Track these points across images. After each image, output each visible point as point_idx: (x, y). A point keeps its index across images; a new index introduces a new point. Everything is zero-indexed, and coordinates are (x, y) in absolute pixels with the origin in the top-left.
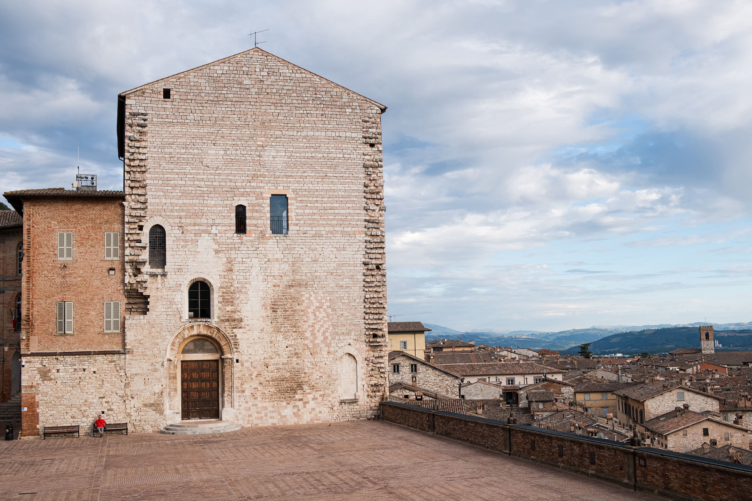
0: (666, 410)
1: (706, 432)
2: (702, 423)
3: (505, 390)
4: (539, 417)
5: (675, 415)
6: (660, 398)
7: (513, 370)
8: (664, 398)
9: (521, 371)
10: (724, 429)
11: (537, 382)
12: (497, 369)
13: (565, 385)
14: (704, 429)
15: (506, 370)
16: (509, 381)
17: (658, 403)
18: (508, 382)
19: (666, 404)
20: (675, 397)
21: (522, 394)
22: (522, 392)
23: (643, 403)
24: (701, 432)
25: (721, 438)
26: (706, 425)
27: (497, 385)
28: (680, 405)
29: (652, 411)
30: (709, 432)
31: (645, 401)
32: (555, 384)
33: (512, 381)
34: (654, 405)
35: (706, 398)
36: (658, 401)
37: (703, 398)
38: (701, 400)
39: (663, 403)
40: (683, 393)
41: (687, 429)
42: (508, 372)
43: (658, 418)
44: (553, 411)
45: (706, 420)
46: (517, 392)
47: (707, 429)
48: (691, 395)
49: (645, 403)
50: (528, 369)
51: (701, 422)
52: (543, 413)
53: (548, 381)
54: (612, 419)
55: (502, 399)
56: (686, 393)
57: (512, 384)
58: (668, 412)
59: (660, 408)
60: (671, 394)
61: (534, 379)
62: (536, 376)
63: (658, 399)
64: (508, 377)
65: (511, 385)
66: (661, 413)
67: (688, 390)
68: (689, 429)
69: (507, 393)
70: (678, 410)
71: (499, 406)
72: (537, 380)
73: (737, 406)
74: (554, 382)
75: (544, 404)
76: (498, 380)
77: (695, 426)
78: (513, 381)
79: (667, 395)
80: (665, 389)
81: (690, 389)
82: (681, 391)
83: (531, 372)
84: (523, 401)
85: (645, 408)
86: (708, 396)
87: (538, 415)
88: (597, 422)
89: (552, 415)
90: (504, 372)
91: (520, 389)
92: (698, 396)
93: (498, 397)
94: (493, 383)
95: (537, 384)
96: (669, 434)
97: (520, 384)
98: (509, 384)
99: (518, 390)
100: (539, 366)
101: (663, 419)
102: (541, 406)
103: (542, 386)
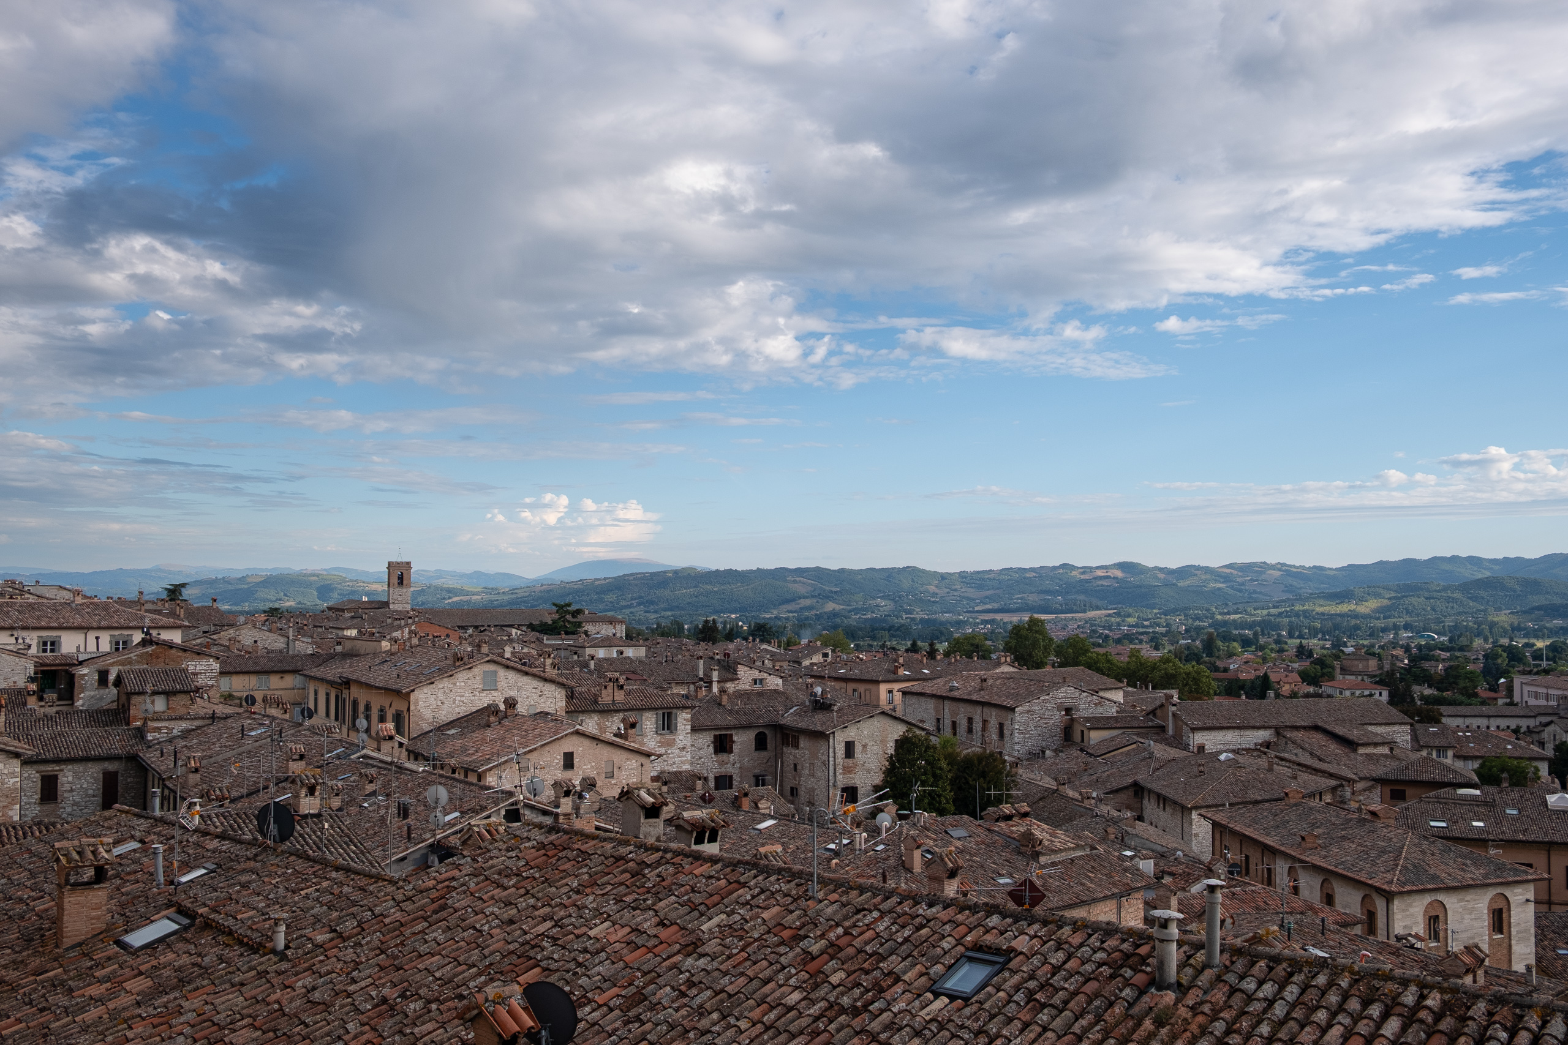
0: (457, 710)
1: (569, 761)
2: (563, 741)
3: (42, 665)
4: (160, 733)
5: (483, 723)
6: (446, 683)
7: (57, 619)
8: (455, 684)
9: (78, 620)
10: (605, 752)
11: (117, 649)
12: (15, 614)
13: (199, 654)
14: (565, 754)
15: (39, 618)
16: (45, 644)
17: (441, 696)
18: (41, 647)
19: (458, 698)
20: (477, 683)
21: (85, 675)
22: (85, 671)
23: (405, 697)
24: (559, 760)
25: (598, 773)
26: (568, 745)
27: (18, 653)
28: (497, 698)
29: (428, 714)
30: (576, 761)
31: (413, 691)
32: (173, 651)
33: (53, 644)
34: (432, 700)
35: (540, 684)
36: (441, 691)
37: (535, 683)
38: (530, 688)
39: (452, 695)
40: (496, 672)
41: (529, 756)
42: (43, 624)
43: (441, 729)
44: (203, 718)
45: (572, 733)
46: (73, 670)
47: (572, 753)
48: (512, 675)
49: (412, 697)
50: (97, 618)
51: (562, 737)
52: (173, 723)
53: (157, 644)
54: (391, 738)
55: (33, 687)
56: (502, 673)
57: (52, 651)
58: (462, 715)
59: (445, 707)
60: (470, 674)
61: (111, 642)
62: (117, 633)
63: (441, 686)
64: (44, 634)
65: (48, 654)
66: (444, 719)
67: (507, 667)
68: (535, 754)
69: (43, 672)
70: (491, 710)
71: (25, 704)
72: (117, 643)
73: (596, 702)
74: (171, 647)
75: (168, 701)
76: (20, 641)
77: (547, 748)
78: (55, 644)
79: (462, 676)
80: (458, 664)
81: (512, 664)
82: (492, 667)
83: (104, 623)
84: (87, 693)
85: (412, 708)
86: (546, 680)
87: (159, 729)
88: (363, 748)
89: (199, 728)
90: (32, 622)
91: (81, 663)
92: (525, 679)
93: (21, 683)
94: (8, 648)
95: (117, 654)
96: (490, 769)
97: (78, 651)
98: (45, 651)
99: (74, 665)
100: (124, 611)
101: (453, 731)
102: (160, 704)
103: (141, 656)
